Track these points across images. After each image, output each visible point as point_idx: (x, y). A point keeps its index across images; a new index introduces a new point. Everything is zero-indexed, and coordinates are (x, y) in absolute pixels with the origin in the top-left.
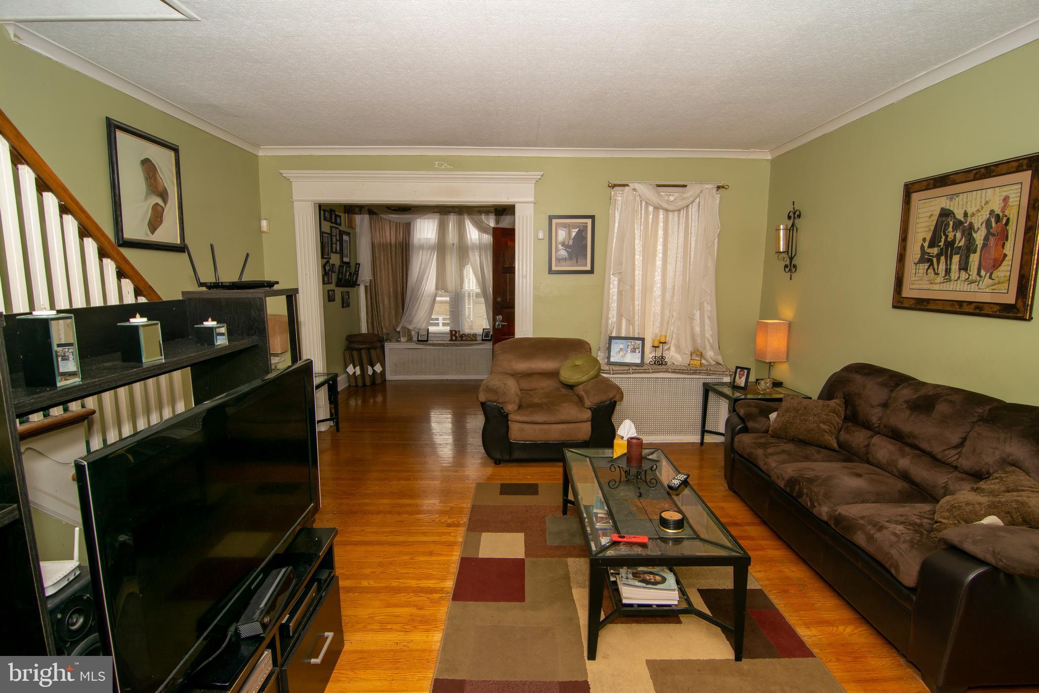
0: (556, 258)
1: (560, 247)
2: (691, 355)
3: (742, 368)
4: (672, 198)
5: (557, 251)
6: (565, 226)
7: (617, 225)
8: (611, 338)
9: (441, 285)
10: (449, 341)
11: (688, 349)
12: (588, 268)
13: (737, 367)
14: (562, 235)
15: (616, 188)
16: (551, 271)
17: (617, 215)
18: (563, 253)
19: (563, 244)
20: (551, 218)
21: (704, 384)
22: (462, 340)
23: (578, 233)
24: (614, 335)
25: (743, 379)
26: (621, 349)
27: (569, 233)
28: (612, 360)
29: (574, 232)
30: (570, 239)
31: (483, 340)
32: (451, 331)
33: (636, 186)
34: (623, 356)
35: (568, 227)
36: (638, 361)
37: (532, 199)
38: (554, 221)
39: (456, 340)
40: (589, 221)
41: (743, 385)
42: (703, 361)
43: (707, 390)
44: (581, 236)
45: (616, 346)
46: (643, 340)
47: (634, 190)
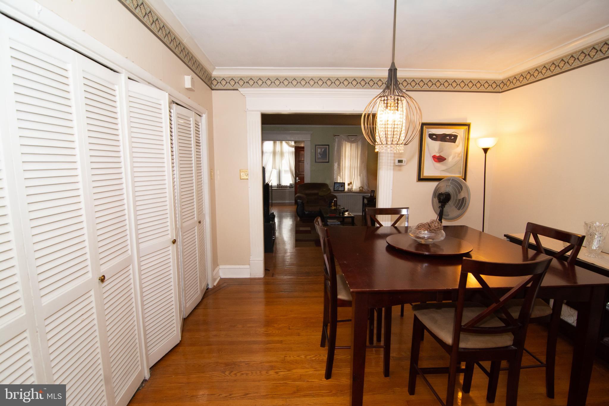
0: (318, 158)
1: (319, 154)
2: (360, 188)
3: (373, 191)
4: (353, 139)
5: (318, 155)
6: (320, 148)
7: (336, 148)
8: (335, 183)
9: (274, 167)
10: (278, 188)
11: (359, 186)
12: (327, 161)
13: (371, 191)
14: (319, 150)
15: (335, 136)
16: (316, 162)
17: (336, 145)
18: (319, 156)
19: (319, 153)
20: (316, 145)
21: (363, 196)
22: (282, 188)
23: (324, 150)
24: (336, 182)
25: (373, 194)
26: (338, 186)
27: (322, 150)
28: (335, 189)
29: (323, 150)
30: (321, 151)
31: (290, 188)
32: (278, 184)
33: (342, 136)
34: (339, 188)
35: (321, 148)
36: (343, 190)
37: (310, 140)
38: (317, 146)
39: (279, 188)
40: (328, 146)
41: (373, 195)
42: (363, 190)
43: (364, 198)
44: (325, 151)
45: (336, 185)
46: (344, 183)
47: (341, 137)
